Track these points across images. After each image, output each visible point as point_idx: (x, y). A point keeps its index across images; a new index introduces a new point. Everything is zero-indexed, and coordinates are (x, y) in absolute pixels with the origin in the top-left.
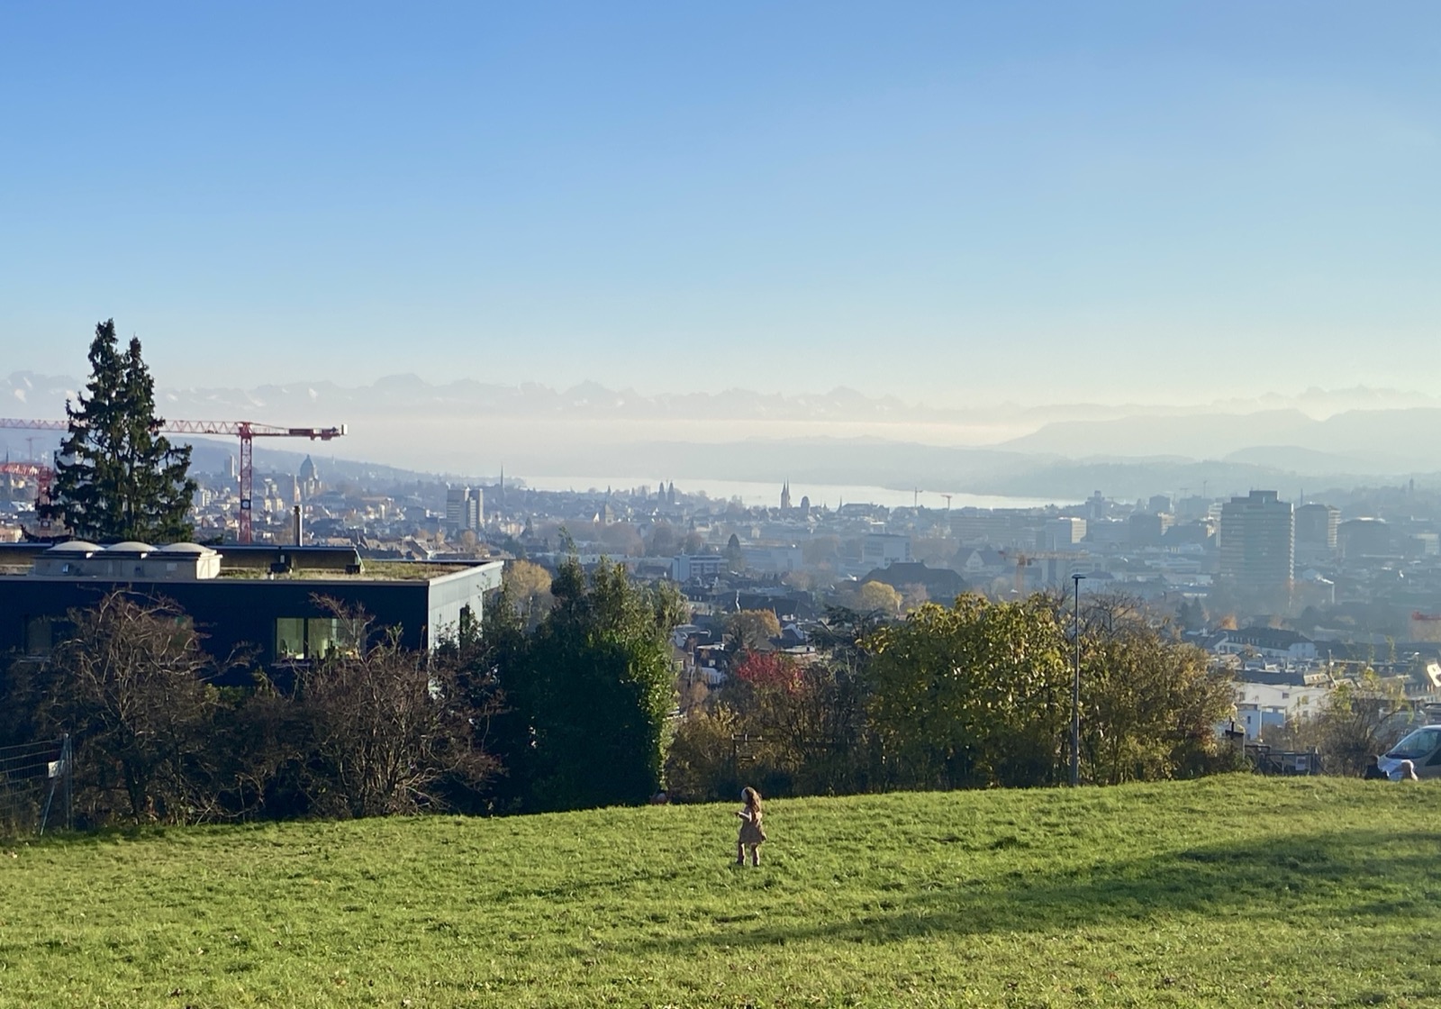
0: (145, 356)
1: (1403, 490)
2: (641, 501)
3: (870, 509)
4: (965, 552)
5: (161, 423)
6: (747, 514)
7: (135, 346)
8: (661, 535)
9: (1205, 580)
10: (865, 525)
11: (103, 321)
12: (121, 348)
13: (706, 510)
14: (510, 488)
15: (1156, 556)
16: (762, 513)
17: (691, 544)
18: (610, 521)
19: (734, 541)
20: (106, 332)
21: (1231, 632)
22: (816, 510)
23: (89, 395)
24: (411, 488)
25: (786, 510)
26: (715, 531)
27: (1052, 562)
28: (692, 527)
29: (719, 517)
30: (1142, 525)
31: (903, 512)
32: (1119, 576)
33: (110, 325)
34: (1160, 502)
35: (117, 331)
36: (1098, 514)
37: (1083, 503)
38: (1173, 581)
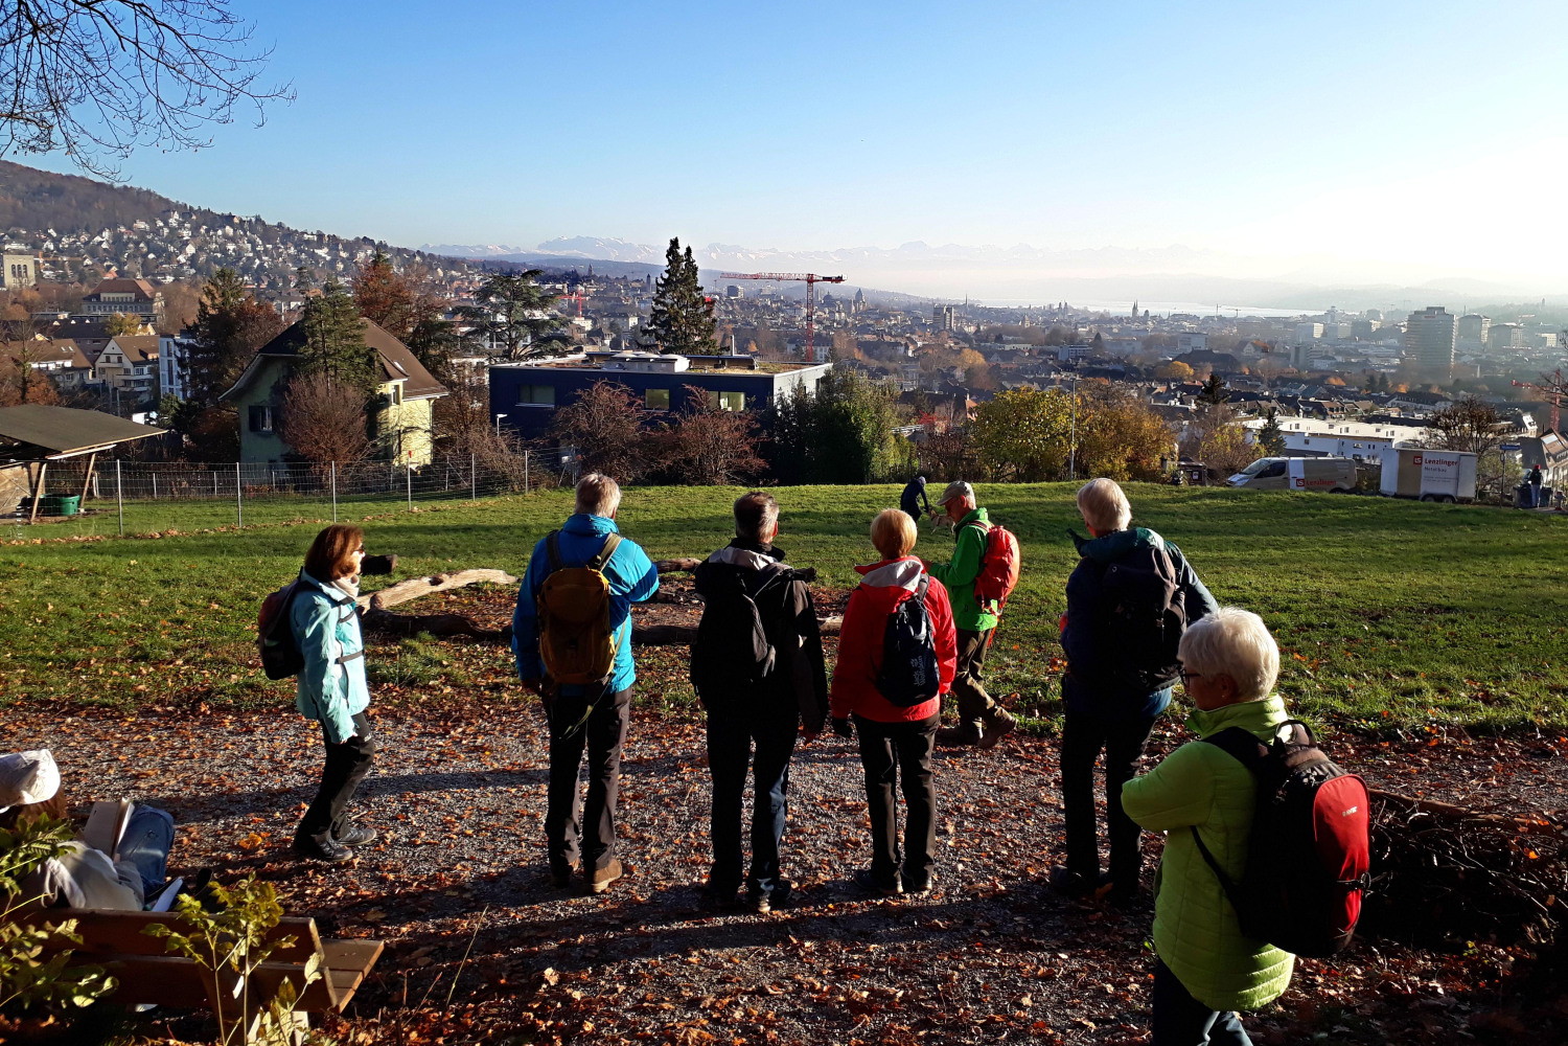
0: (694, 256)
1: (1538, 305)
2: (1050, 312)
3: (1187, 317)
4: (1243, 344)
5: (701, 289)
6: (1111, 321)
7: (689, 250)
8: (1055, 333)
9: (1397, 361)
10: (1184, 327)
11: (673, 238)
12: (682, 251)
13: (1087, 318)
14: (971, 306)
15: (1367, 346)
16: (1120, 320)
17: (1072, 339)
18: (1027, 325)
19: (1098, 336)
20: (675, 243)
21: (1401, 395)
22: (1154, 317)
23: (666, 276)
24: (916, 307)
25: (1135, 318)
26: (1090, 331)
27: (1297, 349)
28: (1076, 328)
29: (1093, 322)
30: (1361, 327)
31: (1209, 318)
32: (1340, 359)
33: (676, 240)
34: (1374, 314)
35: (680, 243)
36: (1333, 320)
37: (1323, 313)
38: (1374, 362)
